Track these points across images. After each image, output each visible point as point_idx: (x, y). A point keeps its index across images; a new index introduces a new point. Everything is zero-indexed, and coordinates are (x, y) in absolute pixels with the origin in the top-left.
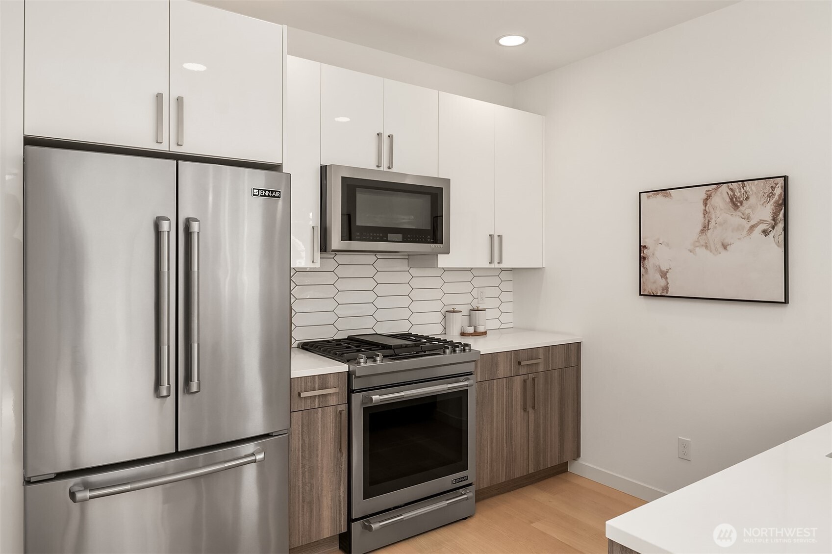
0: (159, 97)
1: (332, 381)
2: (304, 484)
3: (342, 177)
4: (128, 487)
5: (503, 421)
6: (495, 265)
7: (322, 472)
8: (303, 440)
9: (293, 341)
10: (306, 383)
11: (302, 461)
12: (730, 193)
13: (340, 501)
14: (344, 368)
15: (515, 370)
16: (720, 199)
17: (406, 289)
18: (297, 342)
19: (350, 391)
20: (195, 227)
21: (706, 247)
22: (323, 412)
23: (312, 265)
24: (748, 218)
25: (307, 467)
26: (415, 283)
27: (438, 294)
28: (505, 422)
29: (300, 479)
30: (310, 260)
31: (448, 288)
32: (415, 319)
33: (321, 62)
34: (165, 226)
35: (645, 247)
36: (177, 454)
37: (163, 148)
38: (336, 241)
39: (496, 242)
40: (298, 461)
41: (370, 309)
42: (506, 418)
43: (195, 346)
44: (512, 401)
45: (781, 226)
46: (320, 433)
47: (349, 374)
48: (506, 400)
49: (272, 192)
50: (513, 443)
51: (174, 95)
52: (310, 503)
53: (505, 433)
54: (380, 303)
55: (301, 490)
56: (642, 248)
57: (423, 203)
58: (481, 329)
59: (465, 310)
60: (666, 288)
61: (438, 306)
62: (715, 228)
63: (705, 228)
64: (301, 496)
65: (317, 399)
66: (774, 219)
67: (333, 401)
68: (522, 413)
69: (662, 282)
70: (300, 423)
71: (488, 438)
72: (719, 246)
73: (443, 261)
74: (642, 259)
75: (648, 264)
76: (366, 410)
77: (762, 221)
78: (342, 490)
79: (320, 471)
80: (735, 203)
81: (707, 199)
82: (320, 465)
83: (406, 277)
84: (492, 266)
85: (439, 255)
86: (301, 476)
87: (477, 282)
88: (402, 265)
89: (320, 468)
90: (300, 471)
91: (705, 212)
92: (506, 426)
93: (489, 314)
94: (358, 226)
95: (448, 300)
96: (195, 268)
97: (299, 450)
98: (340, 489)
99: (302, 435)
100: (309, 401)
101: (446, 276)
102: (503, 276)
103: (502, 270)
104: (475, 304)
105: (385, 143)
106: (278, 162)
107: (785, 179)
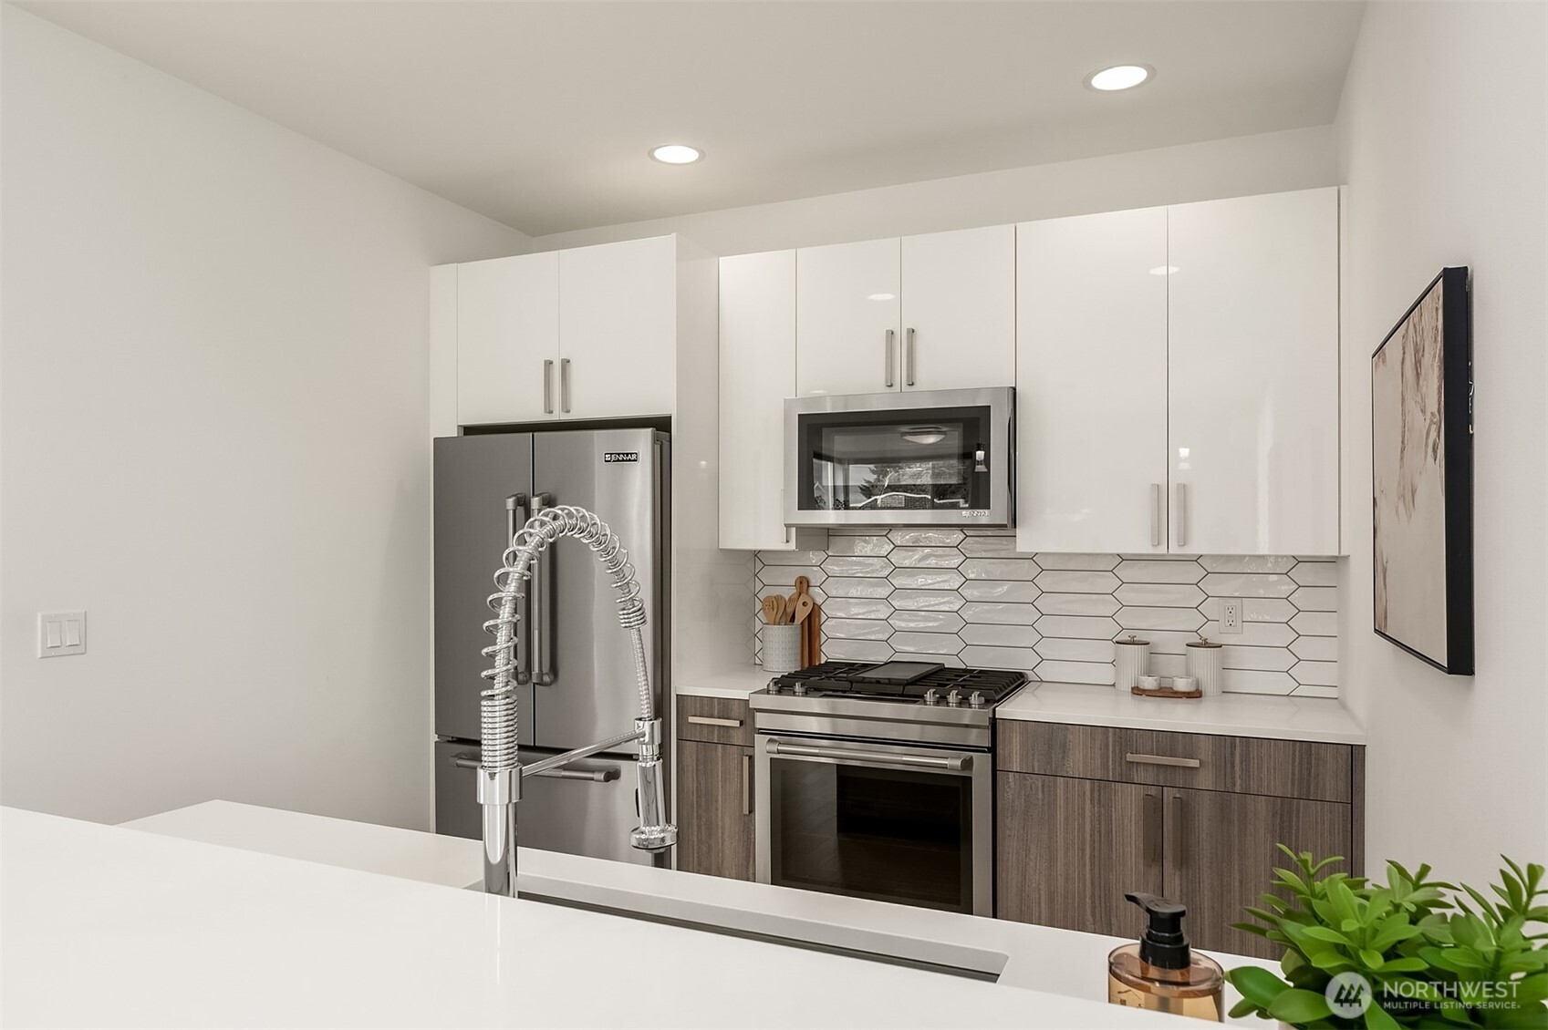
0: (549, 364)
1: (735, 711)
2: (699, 841)
5: (1084, 865)
7: (723, 834)
8: (699, 783)
10: (702, 706)
11: (698, 809)
15: (1118, 769)
17: (1027, 592)
22: (723, 750)
25: (704, 820)
27: (1104, 605)
28: (1088, 869)
29: (695, 834)
31: (1132, 595)
37: (553, 417)
39: (1172, 500)
40: (692, 807)
41: (953, 623)
42: (1092, 864)
44: (1109, 832)
46: (720, 778)
48: (1092, 830)
49: (627, 454)
50: (1114, 920)
53: (1088, 894)
54: (972, 613)
55: (695, 847)
59: (1172, 644)
61: (1109, 629)
64: (696, 855)
65: (716, 731)
67: (736, 739)
68: (1141, 867)
70: (694, 756)
71: (1042, 887)
76: (773, 762)
79: (720, 831)
82: (720, 823)
86: (695, 829)
87: (1214, 585)
89: (720, 826)
92: (1093, 878)
95: (1130, 620)
97: (693, 793)
98: (747, 866)
99: (697, 775)
101: (1127, 572)
102: (1304, 574)
103: (1298, 560)
104: (1210, 633)
105: (903, 344)
106: (669, 412)
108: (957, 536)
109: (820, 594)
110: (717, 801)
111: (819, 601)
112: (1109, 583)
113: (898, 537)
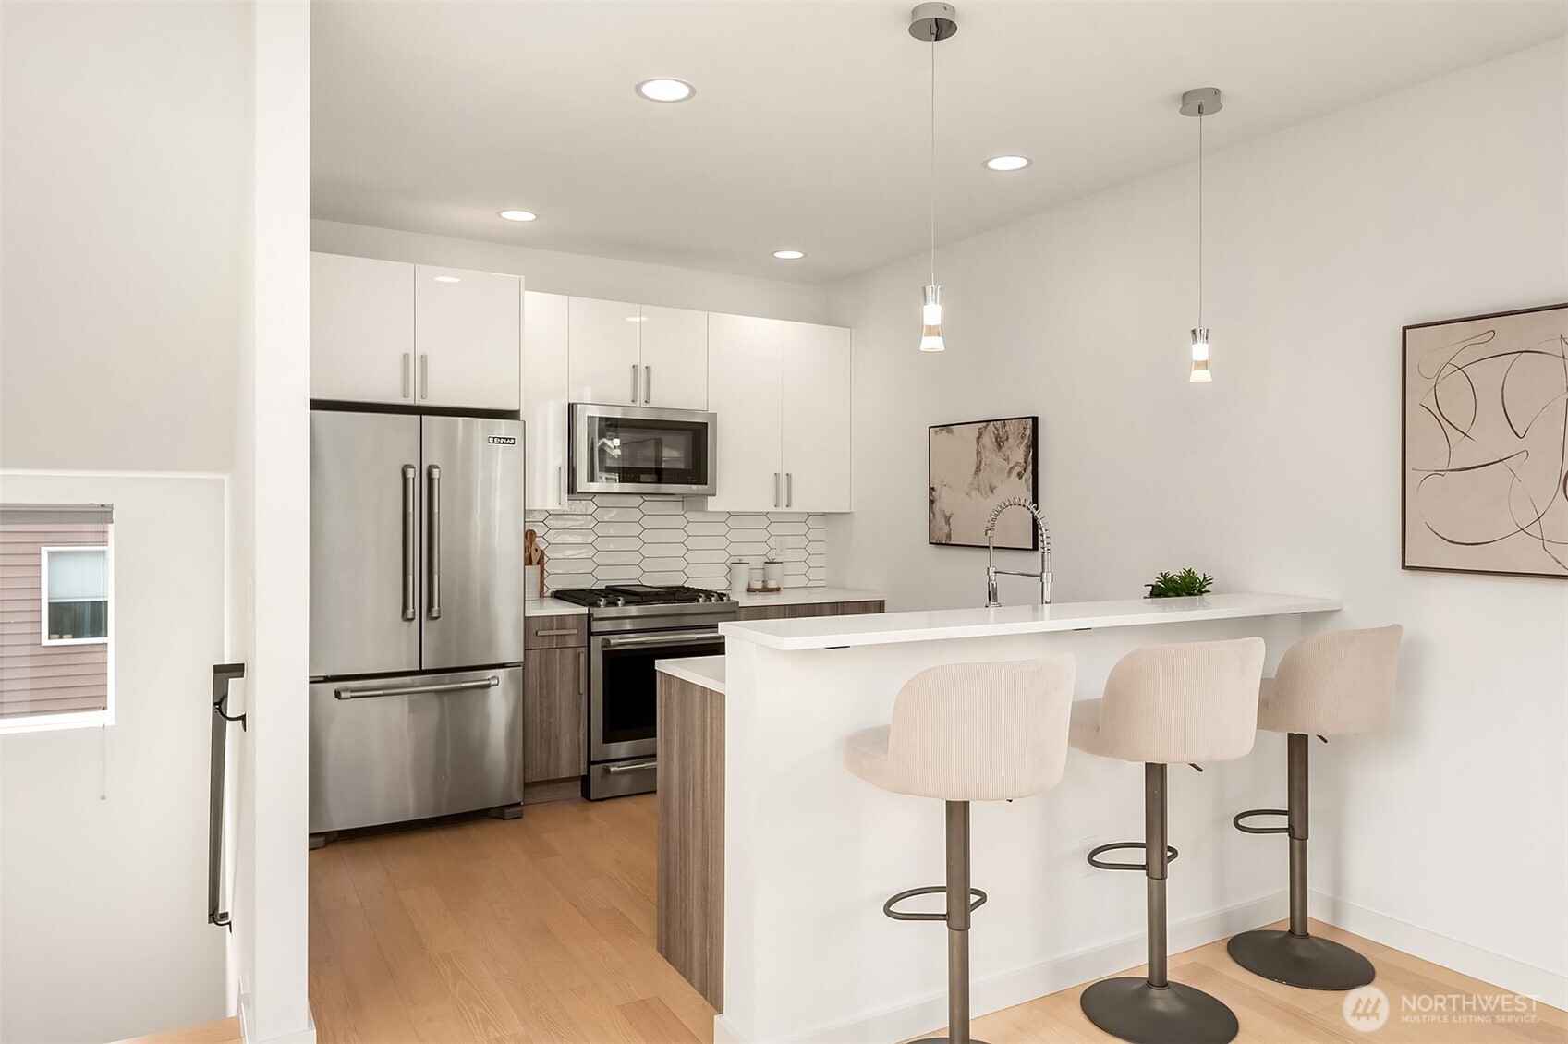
0: (406, 356)
1: (570, 622)
2: (541, 721)
3: (588, 416)
4: (381, 692)
6: (783, 508)
7: (560, 712)
8: (541, 678)
9: (546, 589)
10: (544, 622)
11: (540, 699)
12: (996, 432)
13: (579, 744)
14: (584, 610)
16: (988, 439)
17: (681, 536)
18: (551, 591)
19: (590, 634)
20: (436, 473)
21: (979, 490)
22: (561, 652)
23: (558, 507)
24: (1007, 460)
25: (545, 705)
26: (691, 529)
27: (723, 542)
29: (538, 716)
30: (557, 502)
31: (734, 535)
32: (690, 571)
33: (569, 295)
34: (410, 473)
35: (933, 488)
36: (421, 672)
37: (410, 401)
38: (583, 484)
39: (783, 483)
40: (536, 698)
41: (636, 558)
43: (436, 577)
45: (1030, 468)
46: (558, 672)
47: (589, 616)
49: (507, 439)
51: (419, 352)
52: (549, 741)
54: (646, 551)
56: (931, 489)
57: (682, 439)
58: (772, 584)
59: (757, 563)
60: (949, 536)
61: (723, 556)
62: (985, 469)
63: (978, 470)
65: (555, 639)
66: (1025, 462)
67: (571, 642)
69: (946, 529)
70: (538, 661)
72: (988, 489)
73: (713, 504)
74: (931, 502)
75: (937, 507)
76: (605, 653)
77: (1017, 464)
78: (581, 732)
79: (558, 710)
80: (1000, 443)
81: (979, 438)
82: (558, 705)
83: (680, 522)
84: (779, 510)
85: (708, 497)
86: (538, 713)
87: (774, 529)
88: (674, 508)
89: (558, 707)
90: (538, 708)
91: (978, 452)
93: (790, 568)
95: (734, 550)
96: (436, 510)
97: (536, 687)
98: (579, 731)
99: (540, 674)
100: (547, 640)
101: (733, 522)
102: (812, 522)
103: (810, 515)
104: (772, 555)
105: (642, 375)
106: (515, 408)
107: (1035, 419)
108: (638, 500)
109: (543, 543)
110: (555, 689)
111: (542, 547)
112: (723, 529)
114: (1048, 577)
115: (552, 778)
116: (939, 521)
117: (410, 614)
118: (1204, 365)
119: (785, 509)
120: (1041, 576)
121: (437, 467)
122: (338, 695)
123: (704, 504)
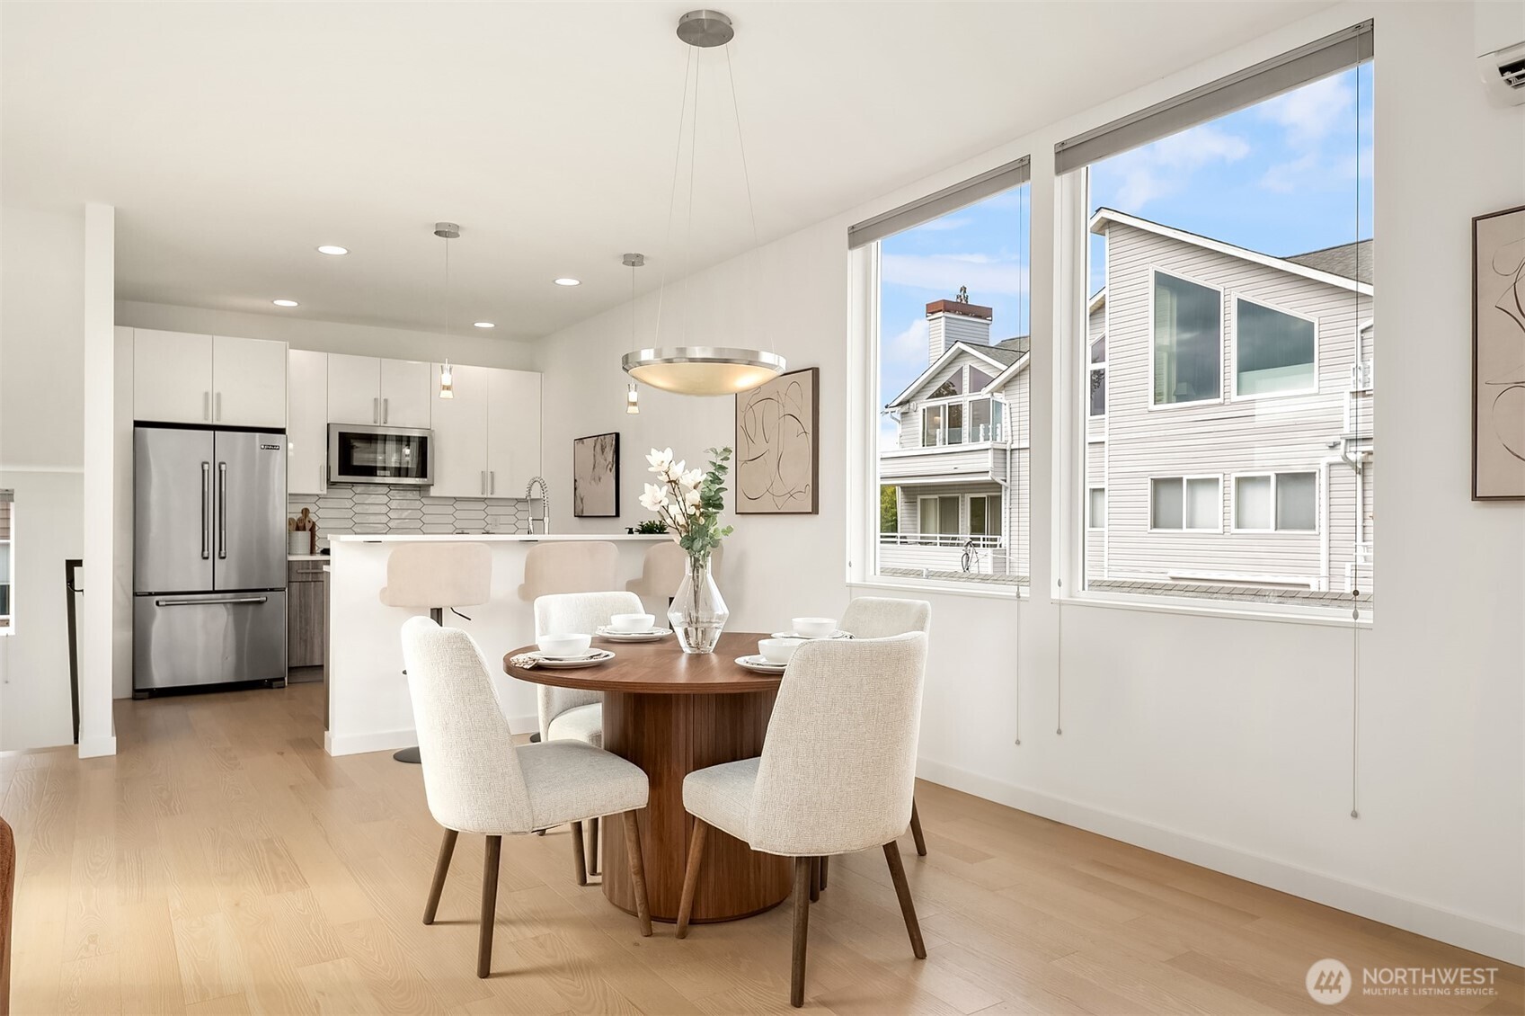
0: (206, 394)
1: (321, 564)
2: (301, 628)
3: (340, 434)
4: (186, 603)
7: (314, 623)
8: (300, 601)
9: (316, 547)
10: (302, 565)
11: (300, 613)
17: (418, 514)
20: (223, 467)
22: (314, 584)
23: (321, 493)
24: (606, 460)
25: (303, 618)
26: (427, 510)
27: (450, 519)
29: (298, 625)
30: (318, 489)
33: (328, 352)
34: (206, 466)
36: (214, 592)
37: (209, 422)
38: (335, 477)
39: (489, 478)
40: (297, 613)
43: (224, 532)
46: (313, 597)
49: (276, 446)
51: (215, 392)
52: (306, 641)
54: (393, 524)
55: (299, 631)
56: (575, 481)
57: (411, 448)
61: (450, 528)
64: (299, 635)
65: (310, 576)
70: (298, 589)
73: (433, 492)
74: (575, 489)
79: (312, 622)
82: (311, 618)
83: (414, 504)
84: (486, 496)
85: (430, 487)
86: (298, 622)
87: (490, 510)
88: (413, 495)
90: (298, 619)
94: (356, 466)
95: (460, 524)
96: (224, 490)
97: (297, 606)
99: (299, 597)
100: (304, 576)
101: (458, 505)
102: (519, 506)
103: (517, 501)
104: (489, 528)
105: (382, 405)
106: (283, 426)
107: (617, 435)
108: (386, 489)
109: (314, 517)
110: (311, 608)
111: (314, 520)
112: (450, 509)
113: (359, 489)
114: (546, 519)
115: (308, 664)
116: (579, 501)
117: (206, 555)
118: (634, 404)
119: (489, 496)
120: (543, 520)
121: (224, 463)
122: (157, 603)
123: (428, 491)
